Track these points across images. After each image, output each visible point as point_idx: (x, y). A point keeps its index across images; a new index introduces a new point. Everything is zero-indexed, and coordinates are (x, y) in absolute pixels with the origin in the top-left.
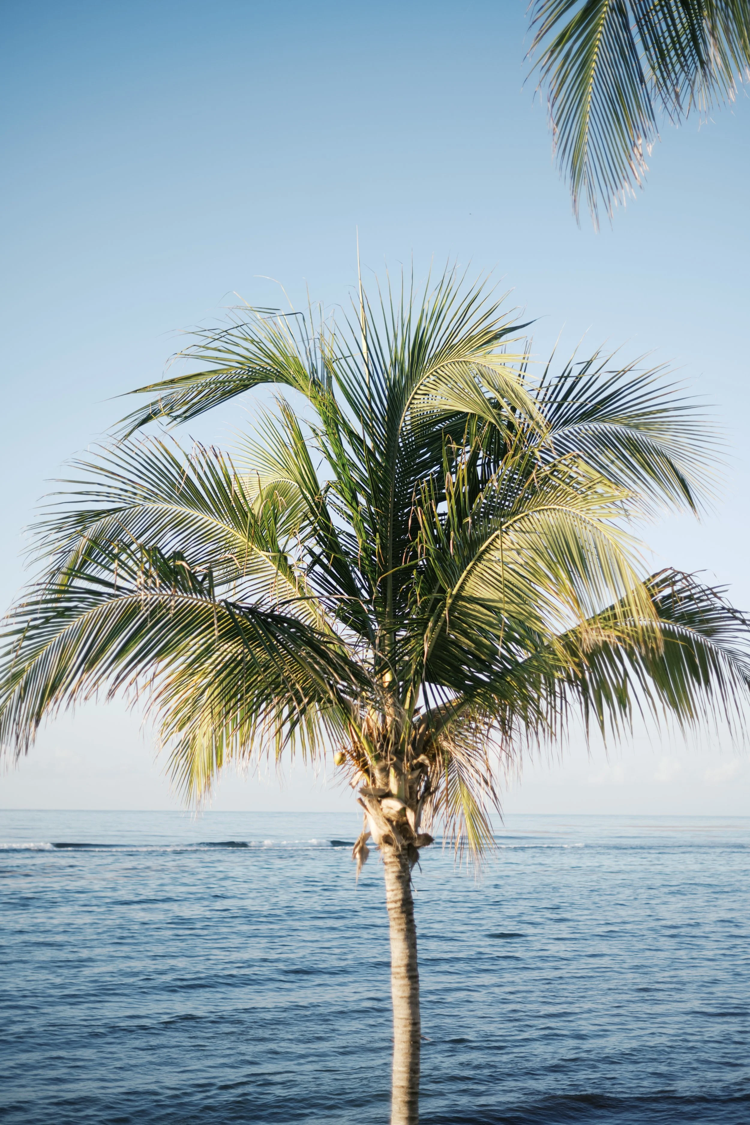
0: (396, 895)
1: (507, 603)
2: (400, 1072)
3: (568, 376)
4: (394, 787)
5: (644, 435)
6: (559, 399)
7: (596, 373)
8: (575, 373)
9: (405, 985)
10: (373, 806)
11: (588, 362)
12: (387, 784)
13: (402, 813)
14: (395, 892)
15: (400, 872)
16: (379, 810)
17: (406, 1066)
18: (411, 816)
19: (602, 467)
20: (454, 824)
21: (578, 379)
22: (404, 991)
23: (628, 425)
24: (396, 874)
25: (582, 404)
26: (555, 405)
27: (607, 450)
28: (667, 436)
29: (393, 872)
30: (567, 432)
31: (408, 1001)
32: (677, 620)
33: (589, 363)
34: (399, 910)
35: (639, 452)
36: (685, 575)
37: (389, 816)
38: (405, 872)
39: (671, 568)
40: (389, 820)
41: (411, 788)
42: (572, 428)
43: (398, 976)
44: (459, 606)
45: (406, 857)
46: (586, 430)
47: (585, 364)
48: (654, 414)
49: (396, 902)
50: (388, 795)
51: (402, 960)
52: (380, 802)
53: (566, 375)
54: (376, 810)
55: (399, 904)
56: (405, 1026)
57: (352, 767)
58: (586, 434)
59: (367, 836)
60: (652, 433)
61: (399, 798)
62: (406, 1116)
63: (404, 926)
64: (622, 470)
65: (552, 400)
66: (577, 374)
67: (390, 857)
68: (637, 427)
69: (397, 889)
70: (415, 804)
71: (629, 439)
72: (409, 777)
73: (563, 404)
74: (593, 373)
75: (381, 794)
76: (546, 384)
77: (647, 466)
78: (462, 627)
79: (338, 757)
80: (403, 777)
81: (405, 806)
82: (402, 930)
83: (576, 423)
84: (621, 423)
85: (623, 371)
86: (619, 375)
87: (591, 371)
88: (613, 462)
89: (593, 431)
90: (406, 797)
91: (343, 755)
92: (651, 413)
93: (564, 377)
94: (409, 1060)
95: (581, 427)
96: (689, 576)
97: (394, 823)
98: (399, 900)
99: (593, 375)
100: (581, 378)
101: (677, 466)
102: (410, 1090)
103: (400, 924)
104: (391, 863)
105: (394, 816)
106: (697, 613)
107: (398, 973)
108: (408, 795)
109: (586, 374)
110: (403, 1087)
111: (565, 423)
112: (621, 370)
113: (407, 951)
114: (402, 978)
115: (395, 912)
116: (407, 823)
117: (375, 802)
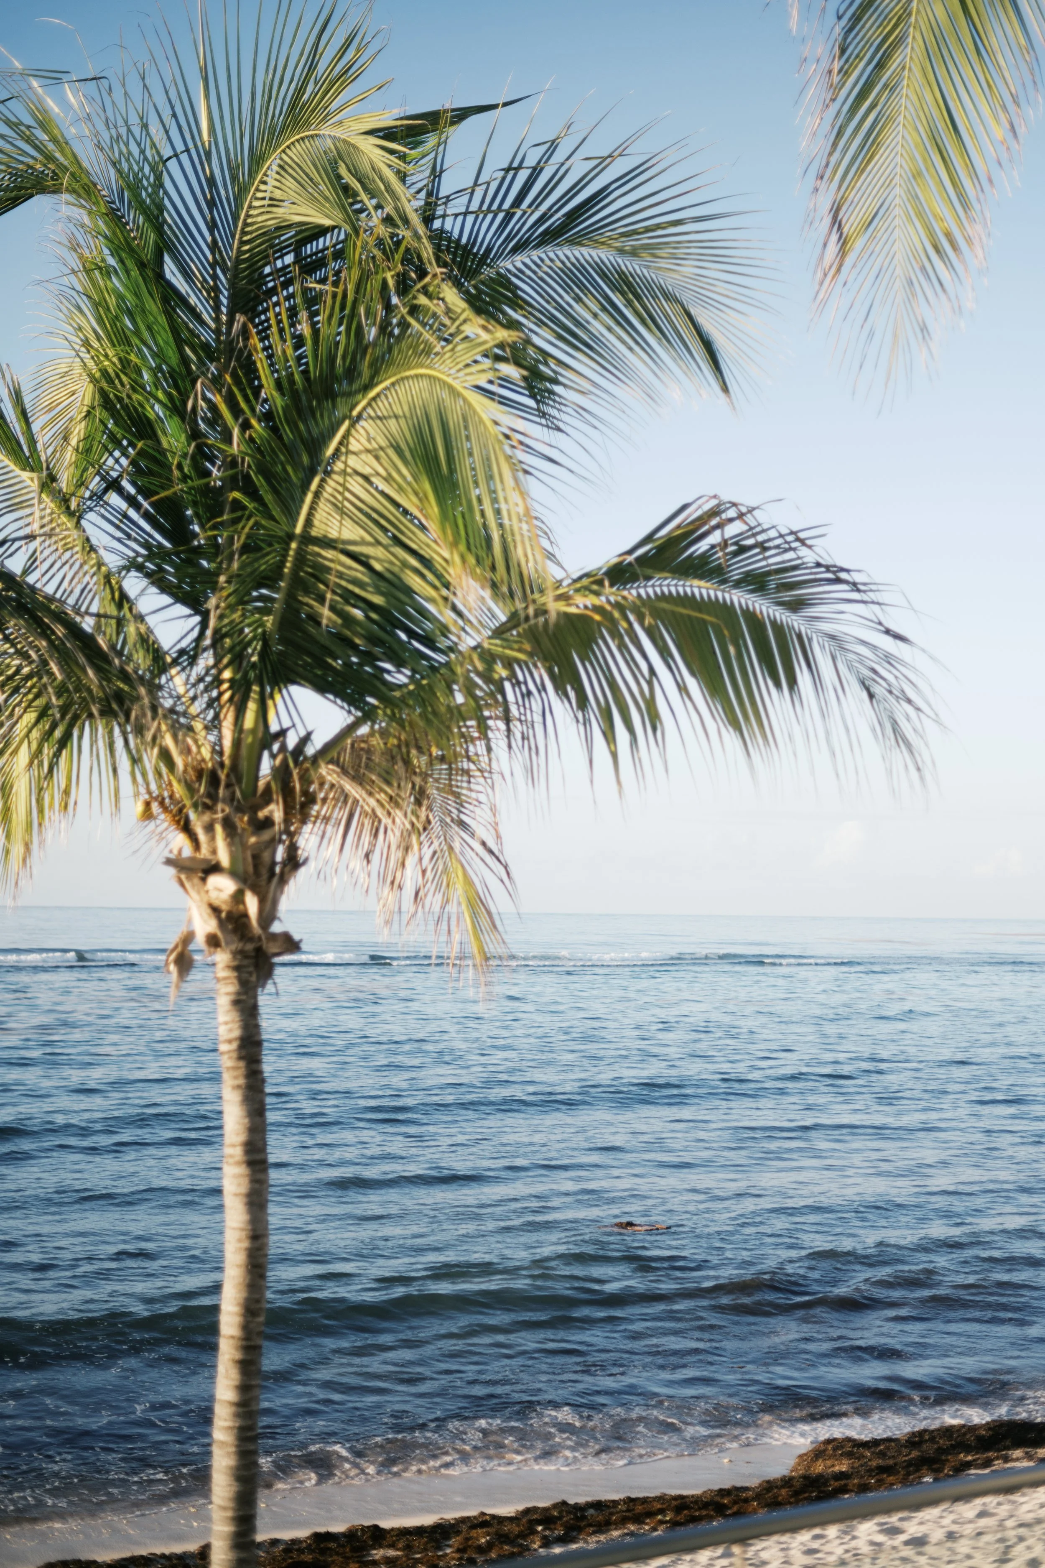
0: (231, 1030)
1: (369, 544)
2: (229, 1313)
3: (520, 167)
4: (224, 857)
5: (647, 267)
6: (506, 206)
7: (567, 159)
8: (531, 162)
9: (241, 1176)
10: (193, 886)
11: (553, 142)
12: (214, 852)
13: (238, 897)
14: (229, 1026)
15: (238, 994)
16: (203, 894)
17: (238, 1304)
18: (252, 903)
19: (578, 323)
20: (449, 918)
21: (536, 171)
22: (239, 1185)
23: (621, 251)
24: (232, 997)
25: (544, 214)
26: (501, 216)
27: (585, 295)
28: (688, 269)
29: (227, 994)
30: (519, 265)
31: (245, 1200)
32: (737, 584)
33: (553, 146)
34: (235, 1055)
35: (638, 297)
36: (744, 510)
37: (216, 903)
38: (246, 993)
39: (715, 497)
40: (215, 910)
41: (256, 857)
42: (529, 256)
43: (231, 1161)
44: (311, 554)
45: (251, 969)
46: (551, 260)
47: (548, 144)
48: (664, 228)
49: (230, 1041)
50: (214, 868)
51: (238, 1134)
52: (204, 880)
53: (515, 165)
54: (199, 892)
55: (234, 1045)
56: (240, 1241)
57: (163, 821)
58: (550, 267)
59: (188, 938)
60: (663, 264)
61: (233, 873)
62: (237, 1383)
63: (241, 1081)
64: (609, 329)
65: (495, 207)
66: (533, 164)
67: (223, 969)
68: (634, 253)
69: (233, 1021)
70: (263, 883)
71: (621, 274)
72: (253, 840)
73: (514, 214)
74: (562, 161)
75: (204, 866)
76: (482, 179)
77: (650, 321)
78: (318, 589)
79: (140, 807)
80: (237, 839)
81: (242, 886)
82: (239, 1087)
83: (536, 247)
84: (609, 246)
85: (610, 156)
86: (604, 162)
87: (559, 156)
88: (595, 316)
89: (563, 263)
90: (246, 872)
91: (148, 804)
92: (658, 227)
93: (512, 169)
94: (244, 1295)
95: (543, 256)
96: (751, 511)
97: (223, 915)
98: (236, 1039)
99: (562, 164)
100: (542, 169)
101: (701, 320)
102: (244, 1343)
103: (236, 1078)
104: (225, 978)
105: (225, 902)
106: (769, 573)
107: (231, 1156)
108: (251, 869)
109: (550, 162)
110: (232, 1337)
111: (515, 250)
112: (606, 155)
113: (246, 1121)
114: (238, 1163)
115: (230, 1058)
116: (245, 915)
117: (196, 881)
